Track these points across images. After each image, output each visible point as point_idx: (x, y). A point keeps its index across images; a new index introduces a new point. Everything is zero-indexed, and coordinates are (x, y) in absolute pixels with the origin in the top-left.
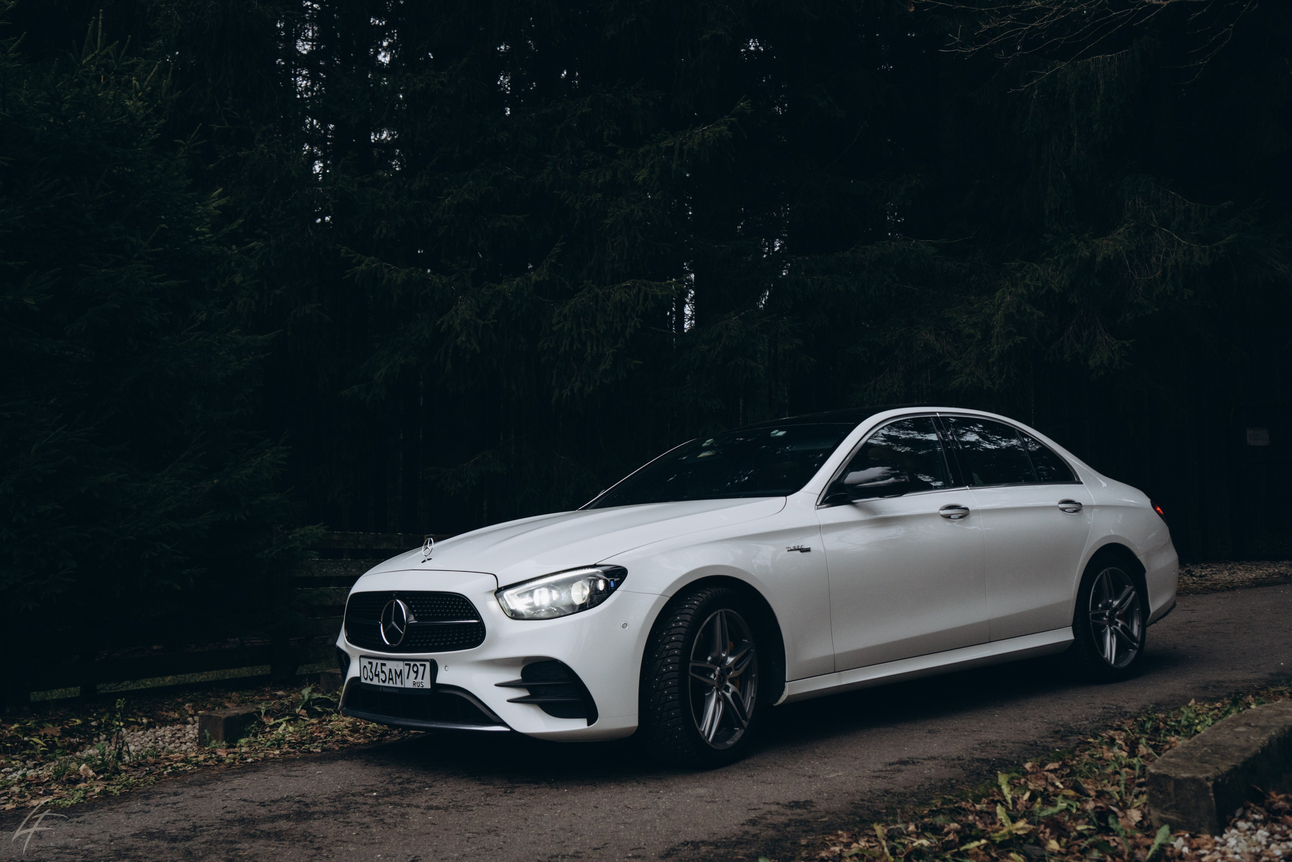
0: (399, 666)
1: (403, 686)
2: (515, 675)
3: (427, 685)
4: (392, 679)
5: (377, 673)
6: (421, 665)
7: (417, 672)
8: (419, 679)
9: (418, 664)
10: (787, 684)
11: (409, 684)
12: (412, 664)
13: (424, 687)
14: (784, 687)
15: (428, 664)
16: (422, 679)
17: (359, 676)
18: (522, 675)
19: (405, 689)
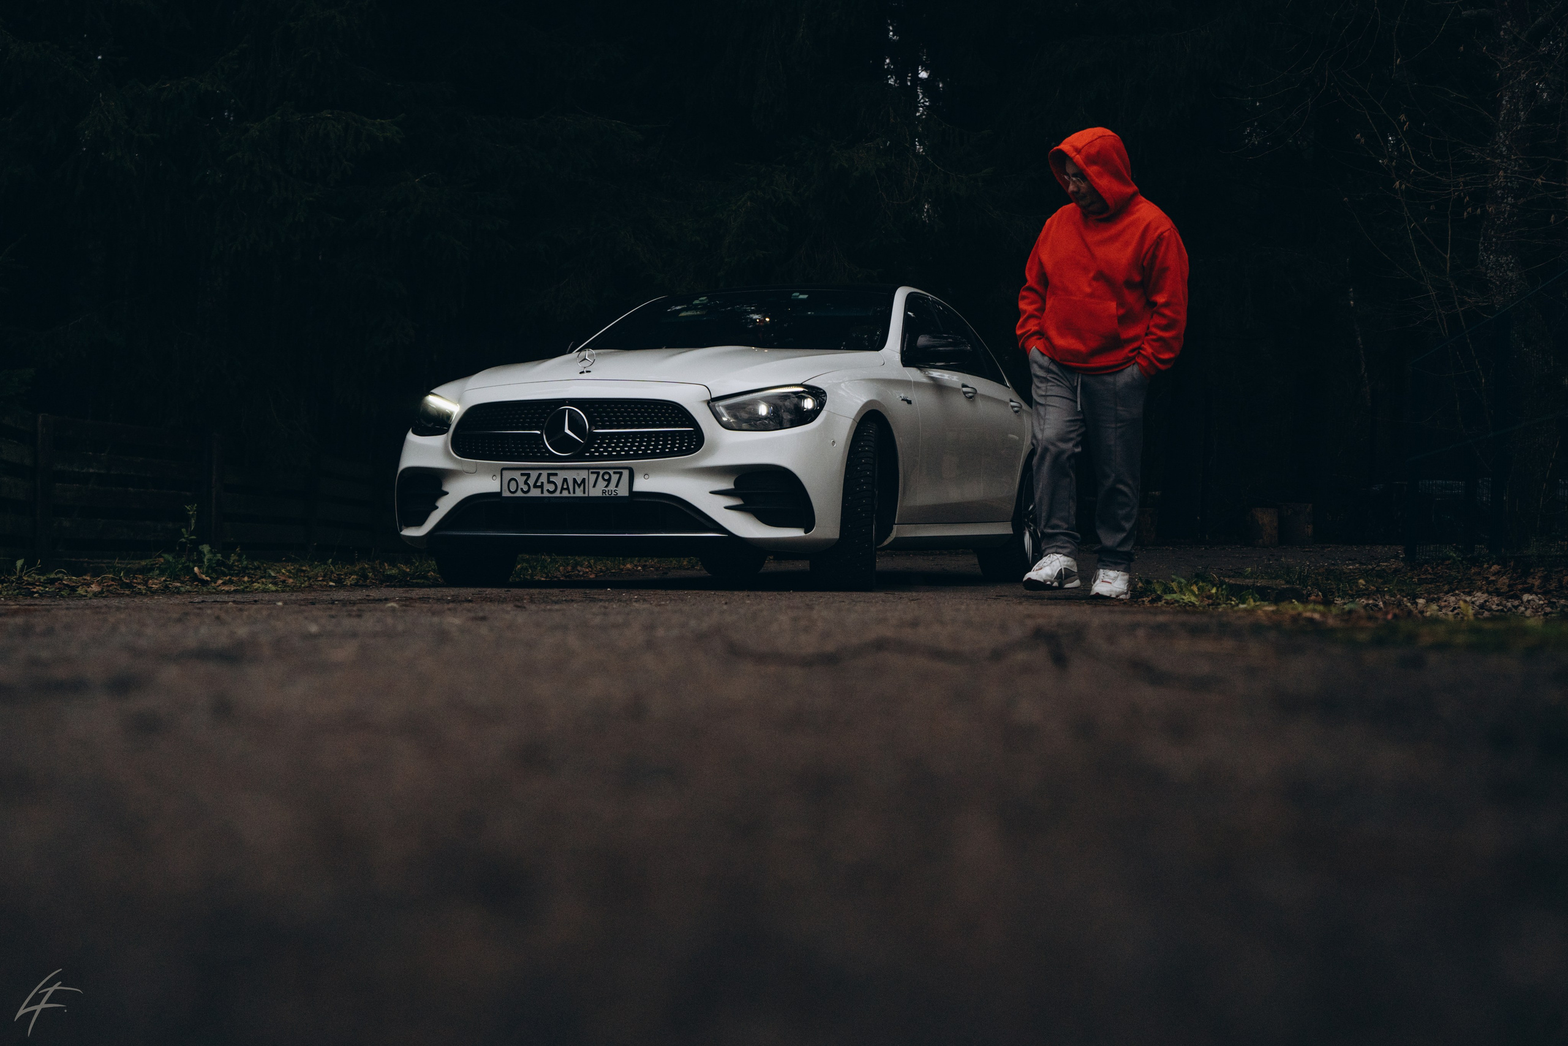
0: (584, 474)
1: (586, 495)
2: (727, 484)
3: (623, 491)
4: (568, 489)
5: (539, 484)
6: (615, 473)
7: (609, 481)
8: (612, 487)
9: (611, 472)
10: (895, 527)
11: (596, 492)
12: (602, 472)
13: (619, 495)
14: (892, 529)
15: (626, 473)
16: (617, 486)
17: (499, 490)
18: (735, 485)
19: (589, 498)
